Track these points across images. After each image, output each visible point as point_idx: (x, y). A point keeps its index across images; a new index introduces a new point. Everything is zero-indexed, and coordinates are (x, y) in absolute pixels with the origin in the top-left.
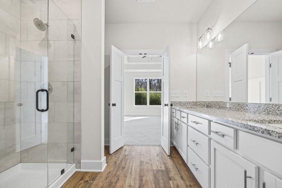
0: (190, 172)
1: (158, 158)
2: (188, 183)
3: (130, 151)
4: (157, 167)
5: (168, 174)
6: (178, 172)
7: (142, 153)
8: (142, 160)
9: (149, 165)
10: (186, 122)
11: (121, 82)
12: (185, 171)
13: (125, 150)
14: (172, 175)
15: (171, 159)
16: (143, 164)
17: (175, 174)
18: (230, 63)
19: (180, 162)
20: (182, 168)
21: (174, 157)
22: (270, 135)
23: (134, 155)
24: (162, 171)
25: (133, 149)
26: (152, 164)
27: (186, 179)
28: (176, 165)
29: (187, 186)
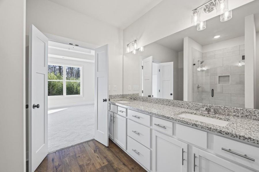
0: (128, 157)
1: (96, 154)
2: (130, 167)
3: (60, 159)
4: (100, 164)
5: (113, 167)
6: (120, 161)
7: (77, 155)
8: (81, 163)
9: (90, 166)
10: (125, 116)
11: (44, 75)
12: (124, 157)
13: (53, 160)
14: (116, 166)
15: (109, 150)
16: (83, 167)
17: (118, 164)
18: (142, 66)
19: (117, 150)
20: (121, 155)
21: (111, 148)
22: (197, 126)
23: (68, 162)
24: (106, 166)
25: (63, 154)
26: (93, 164)
27: (128, 164)
28: (115, 155)
29: (131, 170)
